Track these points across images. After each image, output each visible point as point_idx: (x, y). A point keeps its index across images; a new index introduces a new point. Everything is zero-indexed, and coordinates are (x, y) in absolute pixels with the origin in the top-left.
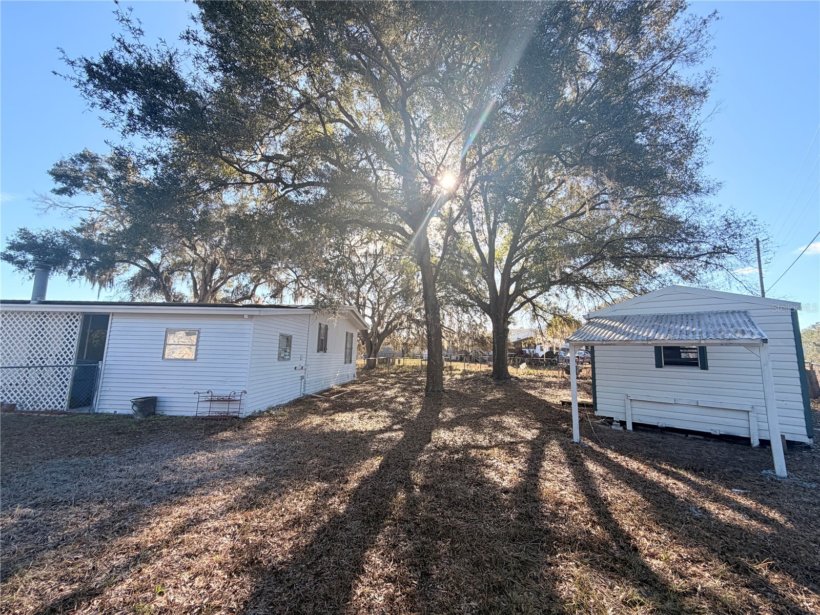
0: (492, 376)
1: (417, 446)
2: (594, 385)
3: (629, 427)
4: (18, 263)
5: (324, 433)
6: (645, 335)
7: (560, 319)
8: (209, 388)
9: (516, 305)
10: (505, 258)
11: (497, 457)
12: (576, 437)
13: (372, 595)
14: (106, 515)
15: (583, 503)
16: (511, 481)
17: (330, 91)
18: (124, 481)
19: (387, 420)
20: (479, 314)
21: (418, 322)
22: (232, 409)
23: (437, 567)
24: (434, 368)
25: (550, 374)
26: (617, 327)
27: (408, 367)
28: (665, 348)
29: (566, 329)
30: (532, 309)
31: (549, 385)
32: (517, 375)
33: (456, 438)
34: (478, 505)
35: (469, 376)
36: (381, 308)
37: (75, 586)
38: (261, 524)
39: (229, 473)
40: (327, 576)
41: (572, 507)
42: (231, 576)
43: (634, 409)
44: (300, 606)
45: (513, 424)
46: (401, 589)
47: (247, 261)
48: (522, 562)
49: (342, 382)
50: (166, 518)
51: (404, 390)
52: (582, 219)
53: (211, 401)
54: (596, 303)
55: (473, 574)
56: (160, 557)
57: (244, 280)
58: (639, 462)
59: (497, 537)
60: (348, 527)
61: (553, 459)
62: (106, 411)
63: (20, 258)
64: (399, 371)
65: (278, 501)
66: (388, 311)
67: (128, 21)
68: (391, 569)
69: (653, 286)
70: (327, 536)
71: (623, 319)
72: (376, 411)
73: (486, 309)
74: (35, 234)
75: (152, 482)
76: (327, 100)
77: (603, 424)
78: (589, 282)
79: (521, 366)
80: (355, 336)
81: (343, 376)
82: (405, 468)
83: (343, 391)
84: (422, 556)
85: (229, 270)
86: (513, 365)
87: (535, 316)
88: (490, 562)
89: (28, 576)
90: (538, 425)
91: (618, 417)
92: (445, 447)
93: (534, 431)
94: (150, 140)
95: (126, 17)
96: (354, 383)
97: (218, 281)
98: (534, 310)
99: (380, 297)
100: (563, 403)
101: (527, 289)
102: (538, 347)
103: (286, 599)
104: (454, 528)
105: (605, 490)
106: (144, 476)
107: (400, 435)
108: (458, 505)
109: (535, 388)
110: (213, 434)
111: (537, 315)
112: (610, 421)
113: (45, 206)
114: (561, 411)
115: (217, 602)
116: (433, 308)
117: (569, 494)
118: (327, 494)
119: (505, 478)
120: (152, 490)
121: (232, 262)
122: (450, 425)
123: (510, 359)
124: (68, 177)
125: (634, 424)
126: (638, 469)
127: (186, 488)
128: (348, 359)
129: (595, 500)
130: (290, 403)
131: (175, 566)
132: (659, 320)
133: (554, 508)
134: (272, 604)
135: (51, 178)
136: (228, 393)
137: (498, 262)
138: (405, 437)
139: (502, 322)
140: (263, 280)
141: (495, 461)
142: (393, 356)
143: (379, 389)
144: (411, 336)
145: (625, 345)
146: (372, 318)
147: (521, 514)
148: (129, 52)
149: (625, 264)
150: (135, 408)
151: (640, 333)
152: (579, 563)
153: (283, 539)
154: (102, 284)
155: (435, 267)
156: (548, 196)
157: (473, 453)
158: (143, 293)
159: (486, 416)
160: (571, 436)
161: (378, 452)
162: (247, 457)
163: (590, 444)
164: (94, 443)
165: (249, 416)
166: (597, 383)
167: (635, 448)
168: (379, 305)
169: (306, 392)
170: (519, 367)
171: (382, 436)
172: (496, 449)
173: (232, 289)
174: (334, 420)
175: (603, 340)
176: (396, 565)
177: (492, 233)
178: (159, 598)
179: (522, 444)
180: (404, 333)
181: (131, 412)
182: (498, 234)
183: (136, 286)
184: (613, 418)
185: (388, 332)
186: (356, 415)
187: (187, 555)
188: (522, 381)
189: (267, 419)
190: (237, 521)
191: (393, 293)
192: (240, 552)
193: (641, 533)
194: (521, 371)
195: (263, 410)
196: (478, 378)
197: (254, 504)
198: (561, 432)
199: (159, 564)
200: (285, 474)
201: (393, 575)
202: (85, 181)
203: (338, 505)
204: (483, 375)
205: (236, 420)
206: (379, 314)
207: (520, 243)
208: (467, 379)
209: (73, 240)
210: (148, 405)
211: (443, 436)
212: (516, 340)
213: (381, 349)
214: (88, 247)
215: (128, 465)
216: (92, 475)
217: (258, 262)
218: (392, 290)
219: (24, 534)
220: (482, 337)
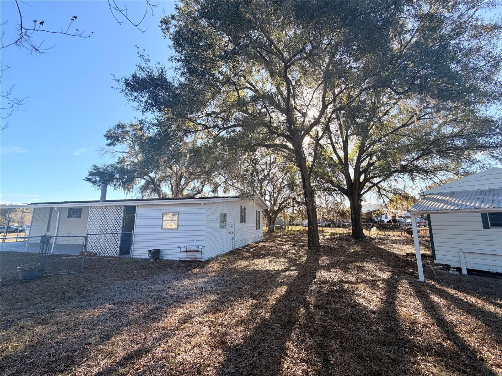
0: (352, 236)
1: (308, 281)
2: (432, 241)
3: (465, 272)
4: (93, 182)
5: (250, 271)
6: (472, 205)
7: (400, 196)
8: (186, 244)
9: (365, 189)
10: (355, 158)
11: (363, 290)
12: (422, 278)
13: (294, 369)
14: (146, 311)
15: (433, 324)
16: (376, 306)
17: (240, 72)
18: (151, 294)
19: (286, 264)
20: (339, 195)
21: (299, 203)
22: (197, 256)
23: (333, 357)
24: (313, 231)
25: (394, 235)
26: (448, 200)
27: (294, 231)
28: (490, 214)
29: (405, 203)
30: (377, 190)
31: (395, 242)
32: (370, 235)
33: (333, 276)
34: (355, 320)
35: (336, 236)
36: (275, 195)
37: (139, 346)
38: (224, 322)
39: (202, 291)
40: (265, 354)
41: (425, 326)
42: (212, 349)
43: (466, 259)
44: (252, 370)
45: (372, 268)
46: (312, 367)
47: (198, 173)
48: (392, 359)
49: (255, 241)
50: (174, 315)
51: (294, 245)
52: (411, 127)
53: (186, 251)
54: (427, 184)
55: (358, 363)
56: (175, 335)
57: (197, 183)
58: (477, 297)
59: (372, 341)
60: (273, 327)
61: (405, 293)
62: (136, 257)
63: (94, 180)
64: (289, 234)
65: (230, 309)
66: (280, 197)
67: (143, 56)
68: (303, 354)
69: (474, 168)
70: (262, 331)
71: (452, 194)
72: (278, 258)
73: (344, 192)
74: (99, 167)
75: (164, 295)
76: (239, 77)
77: (442, 269)
78: (420, 170)
79: (372, 229)
80: (261, 212)
81: (255, 237)
82: (302, 294)
83: (257, 246)
84: (322, 349)
85: (189, 178)
86: (366, 229)
87: (380, 195)
88: (369, 356)
89: (118, 338)
90: (390, 269)
91: (454, 264)
92: (326, 282)
93: (388, 273)
94: (155, 114)
95: (142, 54)
96: (262, 241)
97: (184, 185)
98: (379, 191)
99: (274, 188)
100: (408, 254)
101: (373, 177)
102: (384, 216)
103: (244, 365)
104: (341, 333)
105: (450, 316)
106: (159, 291)
107: (295, 273)
108: (341, 319)
109: (384, 244)
110: (190, 270)
111: (382, 194)
112: (448, 267)
113: (102, 153)
114: (406, 260)
115: (208, 363)
116: (309, 194)
117: (421, 317)
118: (257, 307)
119: (371, 303)
120: (165, 299)
121: (191, 173)
122: (327, 268)
123: (364, 225)
124: (112, 137)
125: (468, 270)
126: (476, 302)
127: (181, 299)
128: (258, 227)
129: (443, 322)
130: (227, 253)
131: (183, 341)
132: (482, 194)
133: (411, 326)
134: (237, 367)
135: (105, 138)
136: (195, 247)
137: (351, 161)
138: (299, 274)
139: (356, 200)
140: (206, 183)
141: (362, 292)
142: (284, 224)
143: (278, 245)
144: (295, 212)
145: (456, 213)
146: (270, 201)
147: (386, 328)
148: (144, 71)
149: (449, 156)
150: (150, 255)
151: (468, 204)
152: (436, 365)
153: (237, 331)
154: (128, 190)
155: (309, 168)
156: (385, 115)
157: (346, 286)
158: (148, 194)
159: (351, 262)
160: (417, 277)
161: (284, 283)
162: (210, 283)
163: (433, 283)
164: (133, 273)
165: (207, 261)
166: (434, 240)
167: (471, 287)
168: (274, 193)
169: (236, 247)
170: (371, 230)
171: (284, 274)
172: (362, 285)
173: (191, 189)
174: (254, 263)
175: (437, 210)
176: (306, 353)
177: (346, 143)
178: (178, 357)
179: (381, 282)
180: (290, 210)
181: (148, 257)
182: (349, 143)
183: (144, 190)
184: (450, 265)
185: (280, 210)
186: (267, 261)
187: (188, 335)
188: (374, 239)
189: (216, 262)
190: (210, 319)
191: (282, 186)
192: (215, 336)
193: (486, 349)
194: (373, 233)
195: (213, 257)
196: (342, 238)
197: (218, 310)
198: (409, 274)
199: (175, 338)
200: (231, 294)
201: (305, 359)
202: (120, 138)
203: (264, 313)
204: (345, 236)
205: (200, 263)
206: (274, 199)
207: (365, 148)
208: (335, 238)
209: (116, 168)
210: (156, 253)
211: (323, 274)
212: (367, 212)
213: (276, 221)
214: (122, 171)
215: (151, 285)
216: (136, 290)
217: (204, 172)
218: (281, 184)
219: (112, 318)
220: (343, 211)
